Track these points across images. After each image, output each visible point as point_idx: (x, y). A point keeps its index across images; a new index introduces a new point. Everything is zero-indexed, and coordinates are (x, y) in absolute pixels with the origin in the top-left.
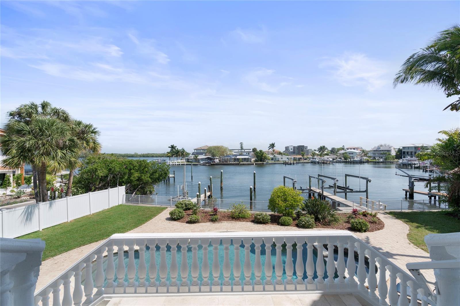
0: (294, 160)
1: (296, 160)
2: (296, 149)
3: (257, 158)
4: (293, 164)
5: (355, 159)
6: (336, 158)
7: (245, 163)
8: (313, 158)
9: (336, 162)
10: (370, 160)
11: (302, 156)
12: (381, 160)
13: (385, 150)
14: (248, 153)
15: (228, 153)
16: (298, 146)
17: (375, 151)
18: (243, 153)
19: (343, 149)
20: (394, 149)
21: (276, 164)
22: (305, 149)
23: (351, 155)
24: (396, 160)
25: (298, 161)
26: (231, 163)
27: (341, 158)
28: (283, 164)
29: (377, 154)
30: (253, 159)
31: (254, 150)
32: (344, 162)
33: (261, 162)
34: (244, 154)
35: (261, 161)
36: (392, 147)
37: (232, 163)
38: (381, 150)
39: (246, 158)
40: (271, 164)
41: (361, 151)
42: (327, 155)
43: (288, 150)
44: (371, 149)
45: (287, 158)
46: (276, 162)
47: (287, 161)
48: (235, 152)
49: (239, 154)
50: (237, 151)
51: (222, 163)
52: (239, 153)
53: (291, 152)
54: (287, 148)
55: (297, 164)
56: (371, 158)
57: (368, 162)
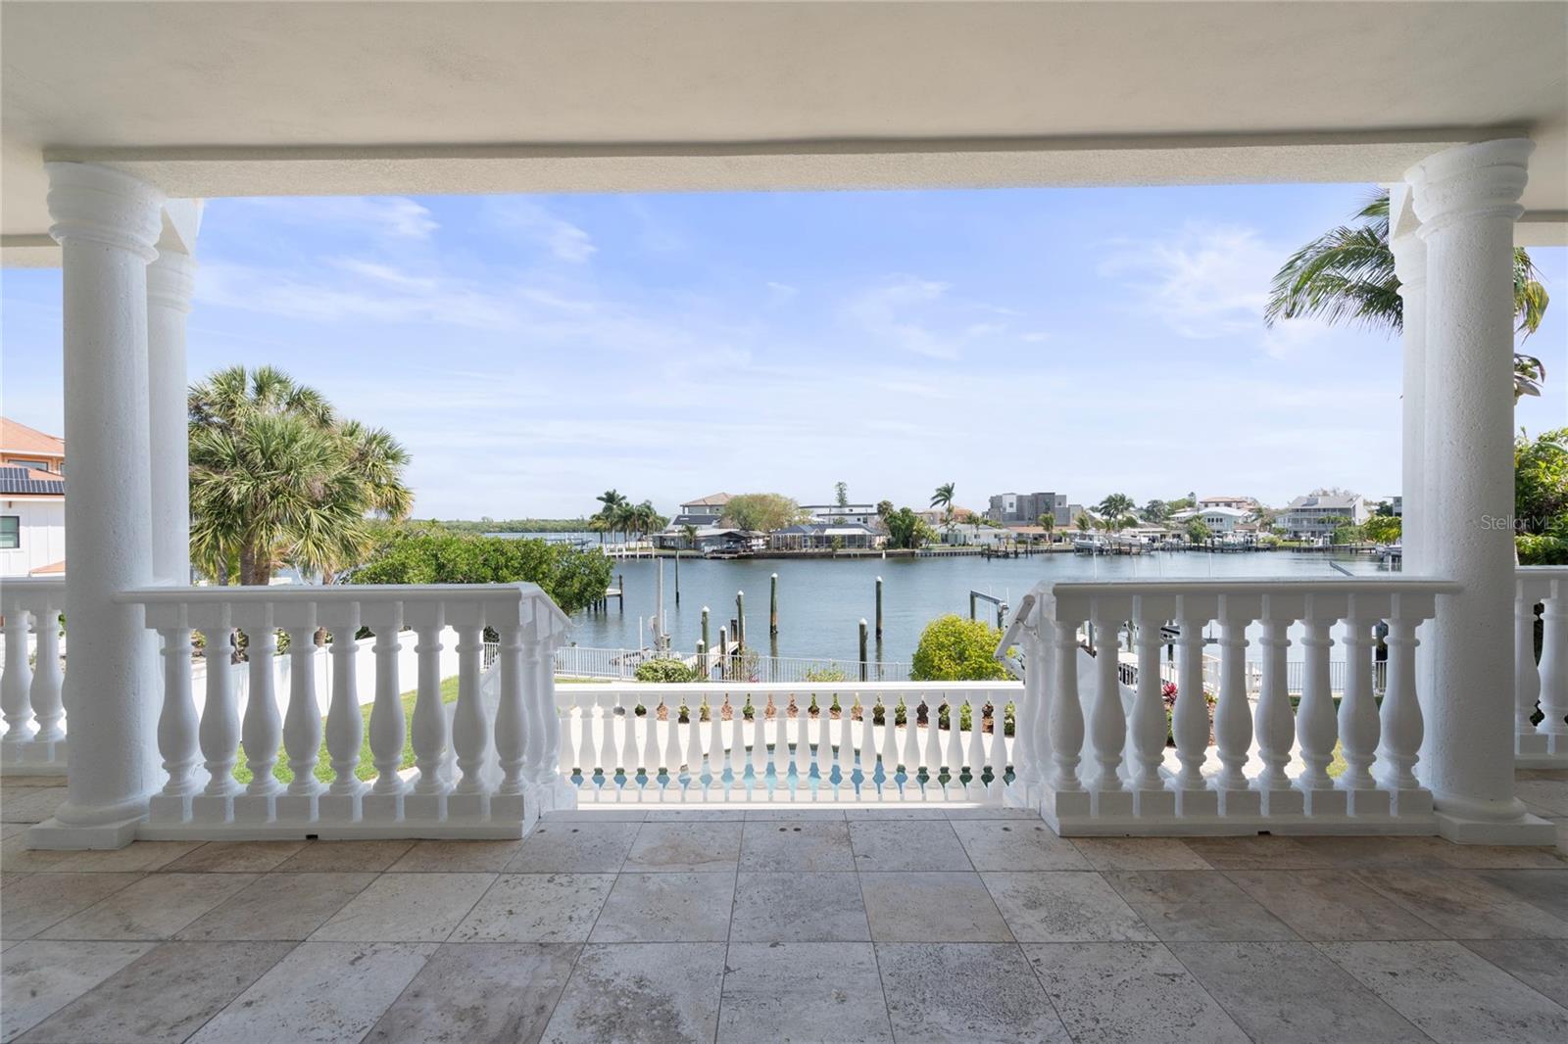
0: (1020, 542)
1: (1024, 542)
2: (1026, 505)
3: (893, 535)
4: (1013, 556)
5: (1226, 540)
6: (1163, 536)
7: (852, 551)
8: (1083, 537)
9: (1163, 549)
10: (1280, 543)
11: (1047, 529)
12: (1320, 543)
13: (1334, 510)
14: (861, 517)
15: (797, 518)
16: (1033, 494)
17: (1297, 510)
18: (846, 518)
19: (1191, 504)
20: (1366, 504)
21: (955, 554)
22: (1056, 506)
23: (1216, 526)
24: (1369, 543)
25: (1030, 547)
26: (804, 550)
27: (1179, 536)
28: (982, 554)
29: (1305, 523)
30: (878, 538)
31: (883, 508)
32: (1191, 549)
33: (906, 550)
34: (850, 522)
35: (906, 546)
36: (1358, 496)
37: (810, 551)
38: (1319, 510)
39: (854, 536)
40: (939, 554)
41: (1250, 510)
42: (1131, 523)
43: (999, 507)
44: (1287, 505)
45: (996, 536)
46: (958, 549)
47: (994, 544)
48: (818, 516)
49: (832, 522)
50: (826, 511)
51: (776, 552)
52: (832, 517)
53: (1011, 514)
54: (995, 502)
55: (1029, 555)
56: (1286, 537)
57: (1272, 547)
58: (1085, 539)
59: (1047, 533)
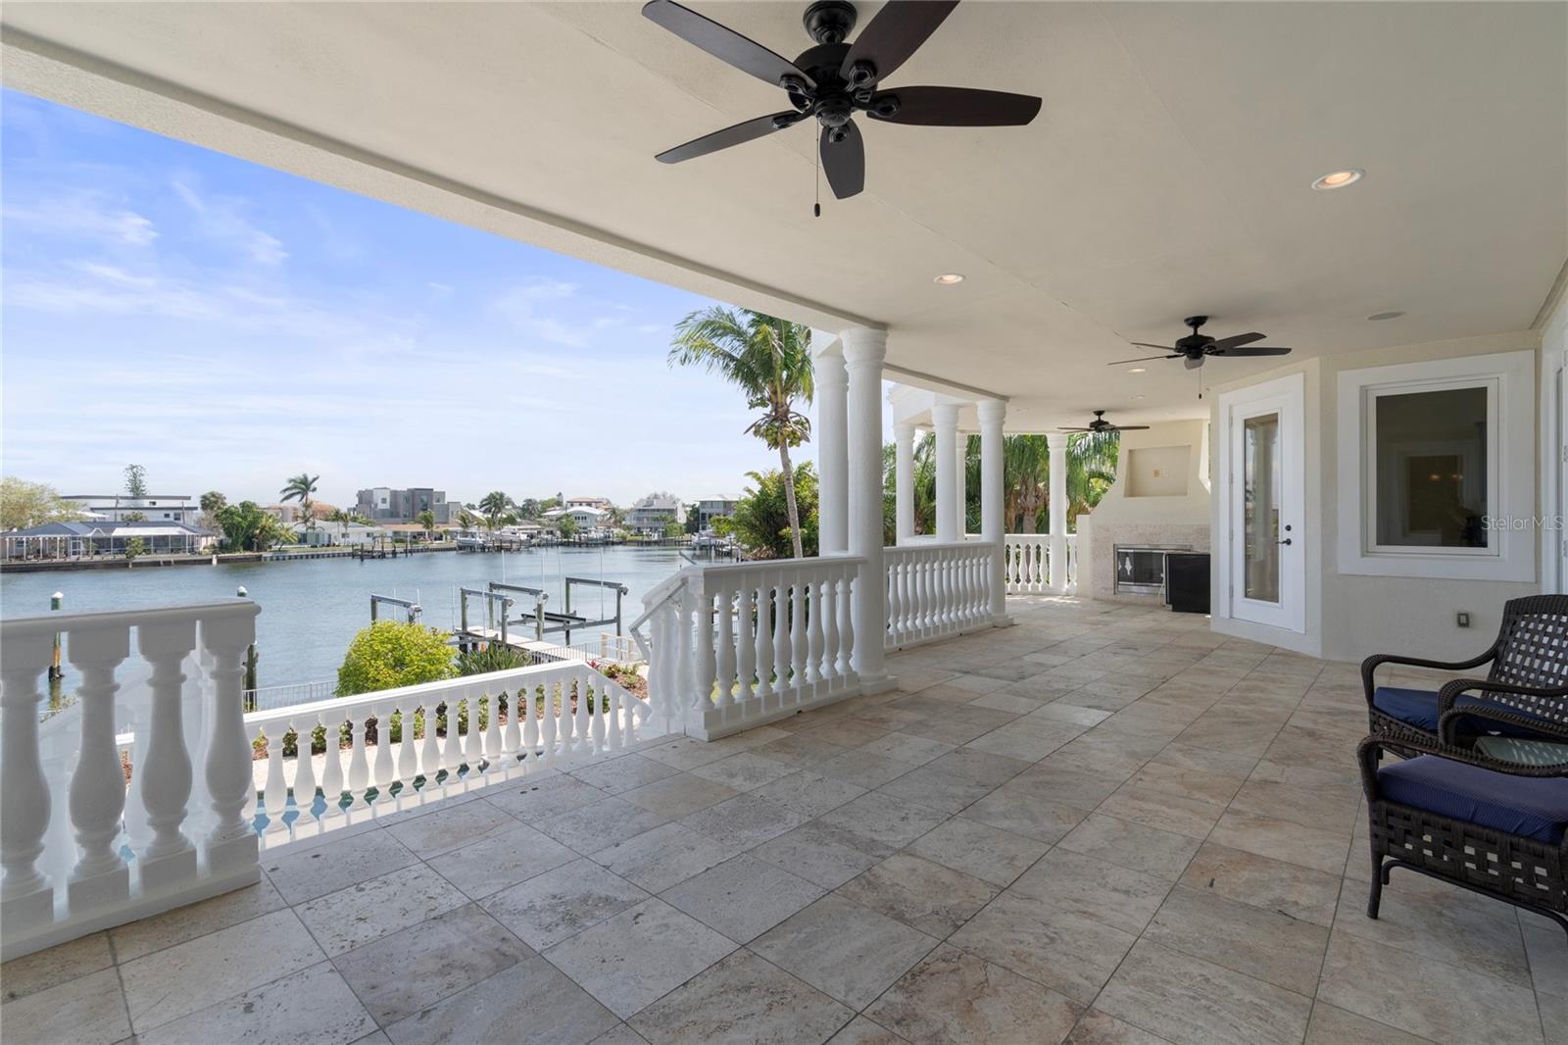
0: (397, 541)
1: (402, 541)
2: (401, 500)
3: (229, 534)
4: (391, 556)
5: (590, 536)
6: (539, 533)
7: (162, 557)
8: (465, 534)
9: (539, 546)
10: (629, 538)
11: (427, 527)
12: (655, 537)
13: (664, 510)
14: (172, 513)
15: (54, 513)
16: (409, 490)
17: (640, 510)
18: (145, 513)
19: (559, 504)
20: (684, 505)
21: (318, 556)
22: (435, 503)
23: (581, 523)
24: (687, 536)
25: (410, 546)
26: (73, 558)
27: (552, 533)
28: (353, 555)
29: (645, 520)
30: (204, 539)
31: (210, 502)
32: (562, 544)
33: (248, 553)
34: (150, 520)
35: (248, 547)
36: (679, 500)
37: (84, 559)
38: (654, 510)
39: (164, 538)
40: (296, 557)
41: (606, 509)
42: (511, 520)
43: (369, 502)
44: (632, 506)
45: (368, 535)
46: (320, 551)
47: (368, 544)
48: (93, 509)
49: (119, 519)
50: (112, 503)
51: (14, 562)
52: (119, 512)
53: (383, 510)
54: (365, 498)
55: (409, 555)
56: (632, 532)
57: (623, 542)
58: (466, 537)
59: (427, 531)
